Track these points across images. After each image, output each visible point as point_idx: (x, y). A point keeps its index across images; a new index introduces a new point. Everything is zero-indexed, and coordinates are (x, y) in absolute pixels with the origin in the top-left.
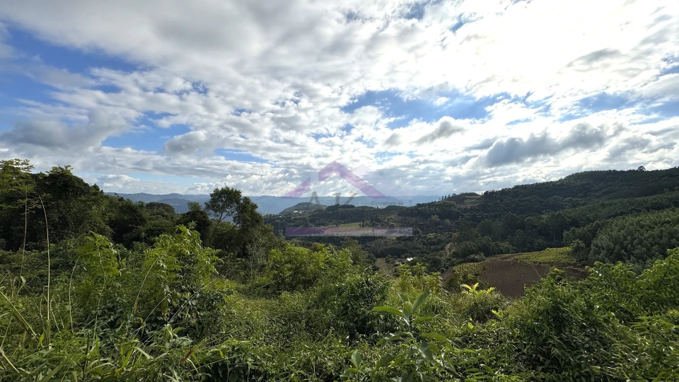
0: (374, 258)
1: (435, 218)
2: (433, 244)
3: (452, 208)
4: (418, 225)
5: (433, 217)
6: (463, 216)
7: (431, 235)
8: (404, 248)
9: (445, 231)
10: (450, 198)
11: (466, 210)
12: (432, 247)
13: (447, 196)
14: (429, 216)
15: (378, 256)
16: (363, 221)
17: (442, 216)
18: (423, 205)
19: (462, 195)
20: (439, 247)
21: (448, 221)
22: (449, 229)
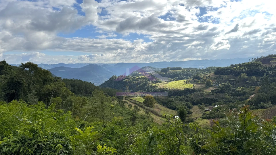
0: (191, 105)
1: (244, 75)
2: (239, 95)
3: (259, 67)
4: (229, 81)
5: (242, 75)
6: (267, 73)
7: (240, 89)
8: (215, 98)
9: (252, 85)
10: (258, 60)
11: (271, 69)
12: (239, 98)
13: (256, 58)
14: (239, 74)
15: (194, 104)
16: (187, 79)
17: (250, 74)
18: (236, 66)
19: (269, 56)
20: (244, 97)
21: (254, 78)
22: (255, 84)
